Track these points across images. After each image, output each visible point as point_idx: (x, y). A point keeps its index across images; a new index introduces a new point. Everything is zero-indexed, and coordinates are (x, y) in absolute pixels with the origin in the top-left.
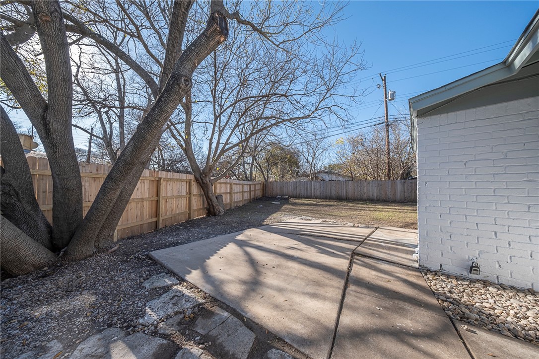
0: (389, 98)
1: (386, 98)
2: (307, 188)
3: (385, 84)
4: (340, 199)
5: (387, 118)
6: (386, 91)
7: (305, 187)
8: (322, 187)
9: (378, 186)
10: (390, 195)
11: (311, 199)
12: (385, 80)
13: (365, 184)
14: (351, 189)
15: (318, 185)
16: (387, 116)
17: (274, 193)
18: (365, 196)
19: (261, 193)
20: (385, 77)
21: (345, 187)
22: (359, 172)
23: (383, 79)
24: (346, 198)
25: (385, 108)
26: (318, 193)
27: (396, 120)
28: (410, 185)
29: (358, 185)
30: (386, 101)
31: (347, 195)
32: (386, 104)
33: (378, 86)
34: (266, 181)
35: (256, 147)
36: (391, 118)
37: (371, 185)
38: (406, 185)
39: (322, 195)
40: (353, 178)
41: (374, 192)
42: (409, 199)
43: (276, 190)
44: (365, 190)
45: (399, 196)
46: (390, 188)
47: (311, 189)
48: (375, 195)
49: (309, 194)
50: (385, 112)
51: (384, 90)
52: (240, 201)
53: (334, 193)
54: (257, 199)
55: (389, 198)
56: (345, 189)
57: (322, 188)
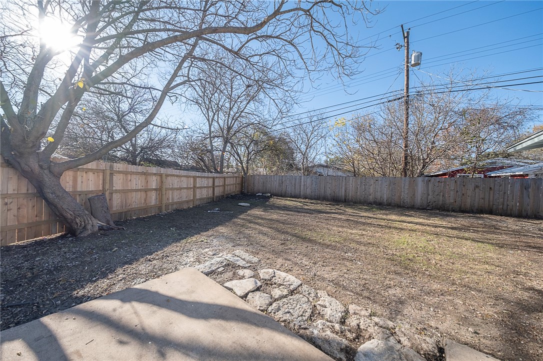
0: (413, 62)
1: (408, 62)
2: (295, 185)
3: (408, 42)
4: (336, 200)
5: (407, 92)
6: (408, 52)
7: (293, 182)
8: (314, 184)
9: (390, 185)
10: (406, 197)
11: (299, 200)
12: (407, 37)
13: (372, 182)
14: (352, 188)
15: (309, 181)
16: (407, 88)
17: (256, 189)
18: (371, 198)
19: (238, 189)
20: (408, 33)
21: (344, 184)
22: (364, 166)
23: (406, 35)
24: (345, 200)
25: (406, 77)
26: (309, 192)
27: (419, 94)
28: (437, 184)
29: (361, 183)
30: (408, 66)
31: (345, 196)
32: (408, 71)
33: (398, 46)
34: (245, 174)
35: (229, 128)
36: (412, 92)
37: (380, 182)
38: (431, 185)
39: (313, 194)
40: (355, 174)
41: (384, 193)
42: (434, 205)
43: (258, 186)
44: (372, 190)
45: (419, 200)
46: (406, 187)
47: (300, 186)
48: (385, 197)
49: (297, 192)
50: (405, 83)
51: (406, 51)
52: (191, 201)
53: (329, 192)
54: (227, 197)
55: (405, 201)
56: (344, 188)
57: (314, 186)
